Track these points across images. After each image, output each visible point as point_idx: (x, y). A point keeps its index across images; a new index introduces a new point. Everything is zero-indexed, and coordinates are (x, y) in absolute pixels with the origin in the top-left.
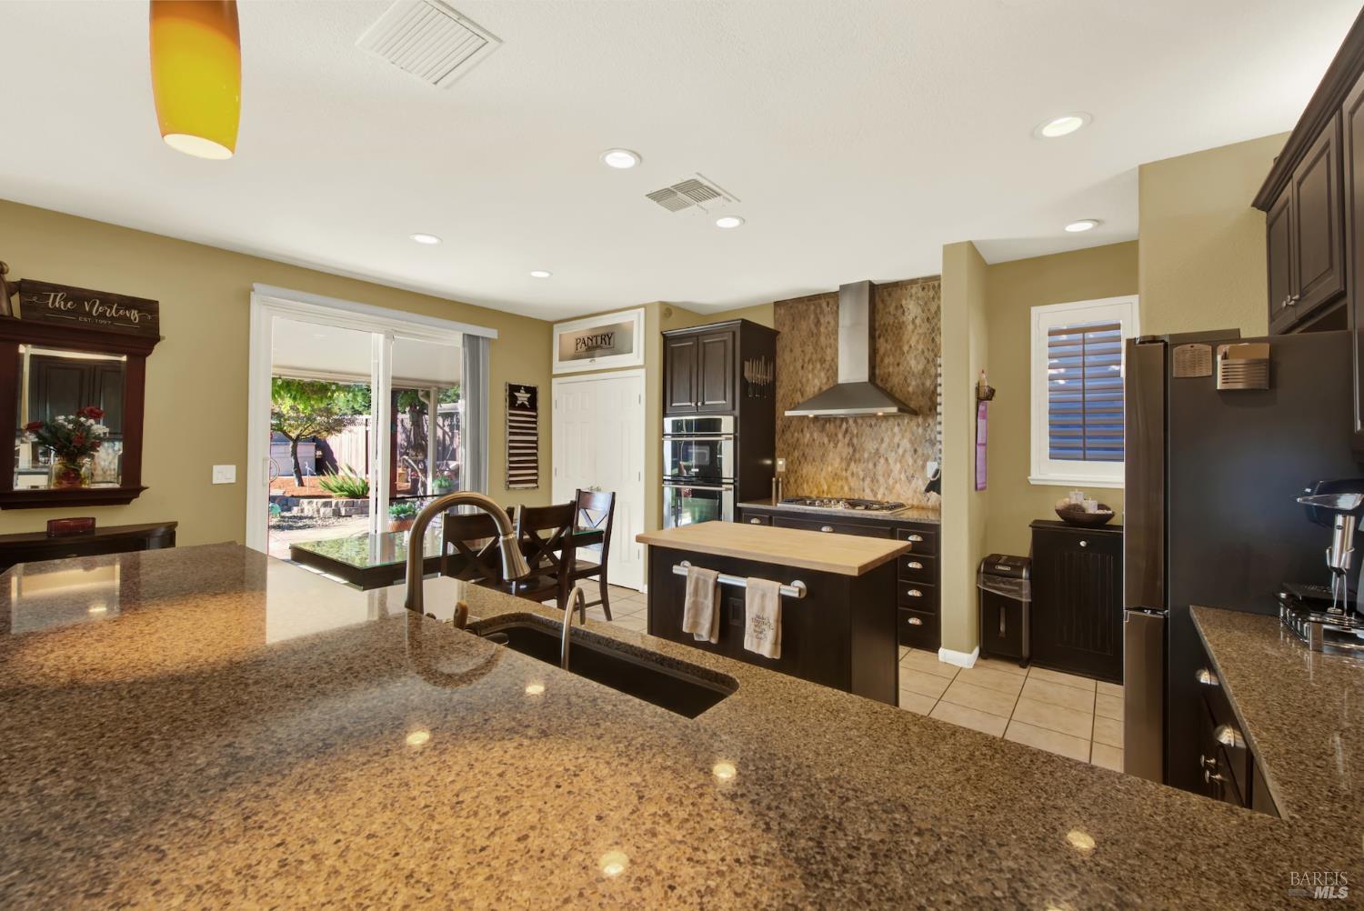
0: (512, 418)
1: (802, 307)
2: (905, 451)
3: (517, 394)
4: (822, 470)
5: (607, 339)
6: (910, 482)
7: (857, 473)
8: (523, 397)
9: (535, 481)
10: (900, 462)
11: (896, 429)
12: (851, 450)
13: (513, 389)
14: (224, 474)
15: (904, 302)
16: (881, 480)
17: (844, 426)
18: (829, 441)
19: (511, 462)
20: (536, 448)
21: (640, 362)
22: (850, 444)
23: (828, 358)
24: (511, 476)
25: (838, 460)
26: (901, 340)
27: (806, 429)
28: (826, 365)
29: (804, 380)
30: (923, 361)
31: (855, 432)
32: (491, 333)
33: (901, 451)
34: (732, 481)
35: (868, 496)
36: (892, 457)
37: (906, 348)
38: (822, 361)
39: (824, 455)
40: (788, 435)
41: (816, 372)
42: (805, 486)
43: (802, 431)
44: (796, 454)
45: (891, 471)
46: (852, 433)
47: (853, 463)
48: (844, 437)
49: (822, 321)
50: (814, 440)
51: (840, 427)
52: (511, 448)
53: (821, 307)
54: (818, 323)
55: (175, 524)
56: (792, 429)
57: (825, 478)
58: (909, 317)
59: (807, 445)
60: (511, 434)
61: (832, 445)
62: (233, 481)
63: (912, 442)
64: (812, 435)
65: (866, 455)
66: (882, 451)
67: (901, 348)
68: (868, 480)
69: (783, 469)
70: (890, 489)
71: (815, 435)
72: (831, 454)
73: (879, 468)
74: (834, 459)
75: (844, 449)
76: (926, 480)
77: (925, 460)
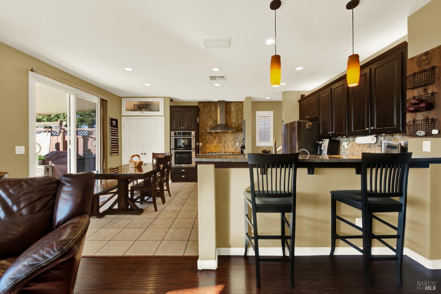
0: (111, 130)
1: (206, 104)
2: (232, 140)
3: (113, 122)
4: (212, 145)
6: (233, 147)
7: (221, 146)
9: (118, 153)
10: (231, 143)
11: (230, 135)
12: (219, 140)
13: (112, 120)
14: (20, 150)
15: (231, 107)
16: (226, 147)
17: (217, 135)
19: (112, 146)
20: (117, 141)
21: (163, 114)
22: (219, 139)
23: (213, 118)
24: (112, 150)
25: (216, 143)
26: (231, 115)
27: (207, 135)
28: (213, 119)
29: (207, 123)
31: (220, 136)
33: (231, 140)
34: (195, 149)
36: (229, 142)
37: (232, 117)
38: (212, 118)
39: (212, 142)
40: (203, 137)
41: (210, 121)
42: (207, 150)
43: (207, 136)
44: (205, 141)
45: (229, 145)
46: (219, 136)
47: (219, 143)
49: (212, 108)
52: (112, 141)
53: (211, 104)
54: (210, 109)
56: (204, 135)
57: (213, 147)
58: (232, 110)
59: (208, 139)
60: (112, 136)
61: (214, 139)
62: (24, 153)
63: (233, 138)
64: (209, 137)
65: (223, 141)
66: (226, 140)
67: (231, 117)
68: (223, 147)
69: (201, 146)
70: (228, 149)
72: (214, 142)
73: (226, 144)
74: (215, 142)
75: (217, 140)
76: (236, 147)
77: (236, 142)
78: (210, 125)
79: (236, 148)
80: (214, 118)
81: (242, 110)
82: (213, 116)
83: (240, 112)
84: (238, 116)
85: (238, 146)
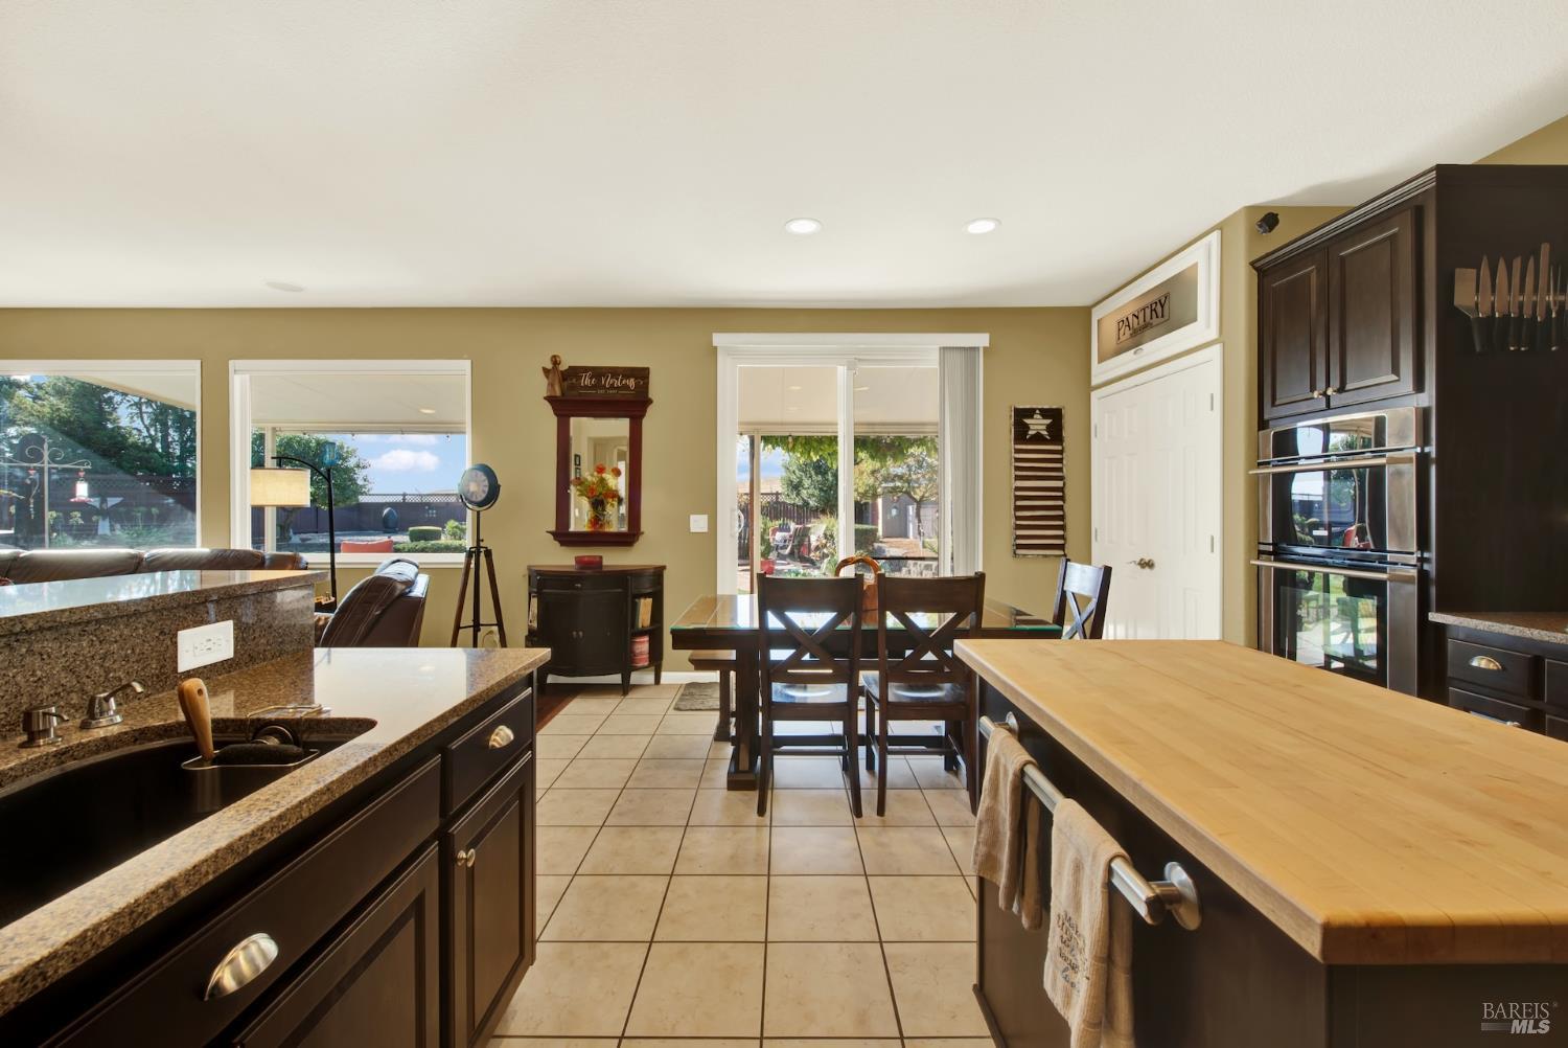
0: (1018, 456)
3: (1027, 421)
5: (1159, 308)
8: (1038, 425)
9: (1061, 547)
13: (1022, 415)
14: (699, 523)
19: (1021, 519)
20: (1062, 498)
21: (1213, 334)
24: (1018, 537)
32: (981, 340)
34: (1414, 559)
52: (1018, 498)
55: (664, 568)
60: (1018, 478)
62: (706, 530)
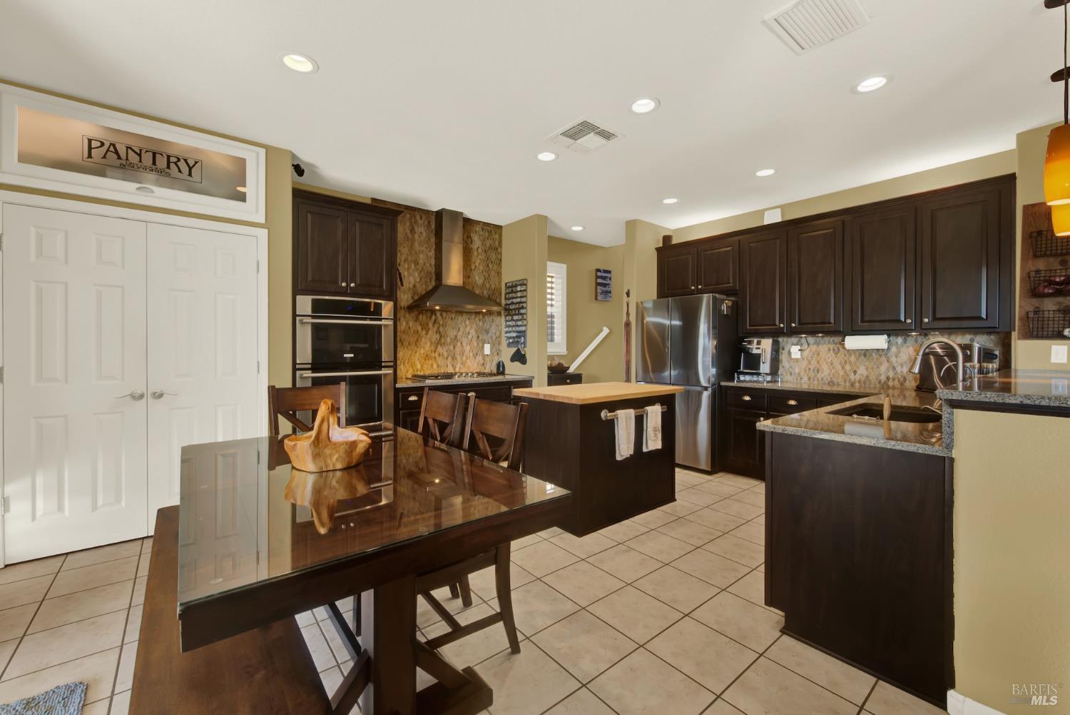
2: (472, 337)
4: (416, 352)
6: (475, 358)
7: (443, 354)
10: (470, 344)
11: (468, 322)
12: (438, 336)
15: (472, 235)
16: (458, 357)
17: (433, 318)
18: (422, 329)
22: (438, 332)
23: (421, 262)
25: (429, 344)
26: (470, 261)
28: (420, 267)
30: (482, 278)
31: (441, 323)
33: (470, 337)
34: (392, 364)
35: (450, 370)
36: (465, 341)
37: (473, 267)
38: (416, 263)
39: (417, 339)
41: (411, 271)
45: (464, 351)
46: (439, 323)
47: (439, 346)
48: (433, 326)
49: (416, 229)
50: (409, 328)
51: (431, 318)
53: (415, 216)
54: (412, 230)
57: (419, 360)
59: (404, 332)
61: (424, 332)
63: (477, 331)
64: (407, 323)
65: (448, 340)
66: (458, 337)
67: (470, 266)
68: (450, 359)
70: (463, 364)
71: (411, 324)
72: (423, 340)
73: (457, 349)
74: (426, 343)
75: (433, 335)
76: (484, 356)
77: (483, 344)
78: (411, 286)
79: (484, 359)
80: (425, 264)
81: (499, 250)
82: (421, 256)
83: (493, 256)
84: (490, 265)
85: (489, 353)
